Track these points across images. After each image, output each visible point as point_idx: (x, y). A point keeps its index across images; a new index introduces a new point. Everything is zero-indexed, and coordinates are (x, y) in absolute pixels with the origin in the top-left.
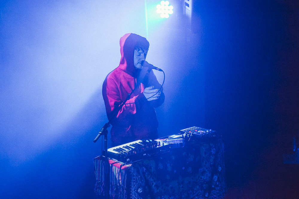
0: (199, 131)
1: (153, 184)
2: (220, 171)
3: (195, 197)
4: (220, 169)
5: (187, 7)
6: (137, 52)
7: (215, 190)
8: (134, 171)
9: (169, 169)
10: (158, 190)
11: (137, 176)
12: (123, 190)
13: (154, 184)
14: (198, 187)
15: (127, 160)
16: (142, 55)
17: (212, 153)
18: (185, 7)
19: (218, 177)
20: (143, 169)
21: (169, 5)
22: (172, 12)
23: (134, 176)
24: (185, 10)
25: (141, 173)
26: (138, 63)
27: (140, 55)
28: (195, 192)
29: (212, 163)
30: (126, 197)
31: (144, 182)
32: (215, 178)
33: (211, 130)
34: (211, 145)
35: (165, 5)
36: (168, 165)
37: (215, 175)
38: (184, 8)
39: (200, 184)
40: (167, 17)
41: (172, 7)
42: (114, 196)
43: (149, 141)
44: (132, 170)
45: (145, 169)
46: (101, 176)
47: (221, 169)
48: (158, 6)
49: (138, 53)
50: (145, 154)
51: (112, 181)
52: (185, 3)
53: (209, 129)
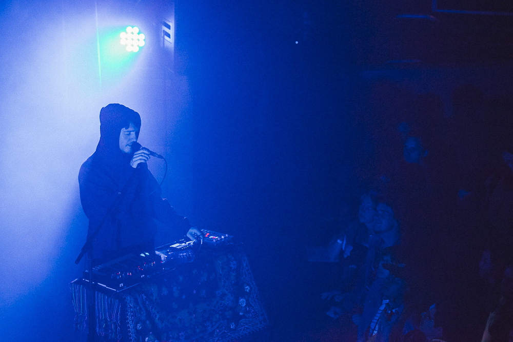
0: (210, 237)
1: (156, 316)
2: (248, 291)
3: (215, 330)
4: (247, 289)
5: (166, 38)
6: (125, 130)
7: (246, 318)
8: (131, 300)
9: (176, 294)
10: (164, 324)
11: (134, 307)
12: (116, 328)
13: (158, 316)
14: (218, 316)
15: (120, 285)
16: (133, 134)
17: (231, 267)
18: (164, 37)
19: (247, 301)
20: (142, 297)
21: (139, 33)
22: (142, 43)
23: (131, 307)
24: (164, 41)
25: (140, 303)
26: (126, 146)
27: (129, 134)
28: (214, 324)
29: (233, 282)
30: (120, 337)
31: (145, 314)
32: (243, 302)
33: (227, 236)
34: (230, 257)
35: (132, 33)
36: (175, 288)
37: (242, 298)
38: (162, 39)
39: (220, 312)
40: (136, 50)
41: (142, 36)
42: (103, 334)
43: (145, 254)
44: (128, 300)
45: (144, 297)
46: (83, 308)
47: (249, 288)
48: (123, 35)
49: (128, 131)
50: (144, 276)
51: (99, 313)
52: (164, 31)
53: (224, 234)
